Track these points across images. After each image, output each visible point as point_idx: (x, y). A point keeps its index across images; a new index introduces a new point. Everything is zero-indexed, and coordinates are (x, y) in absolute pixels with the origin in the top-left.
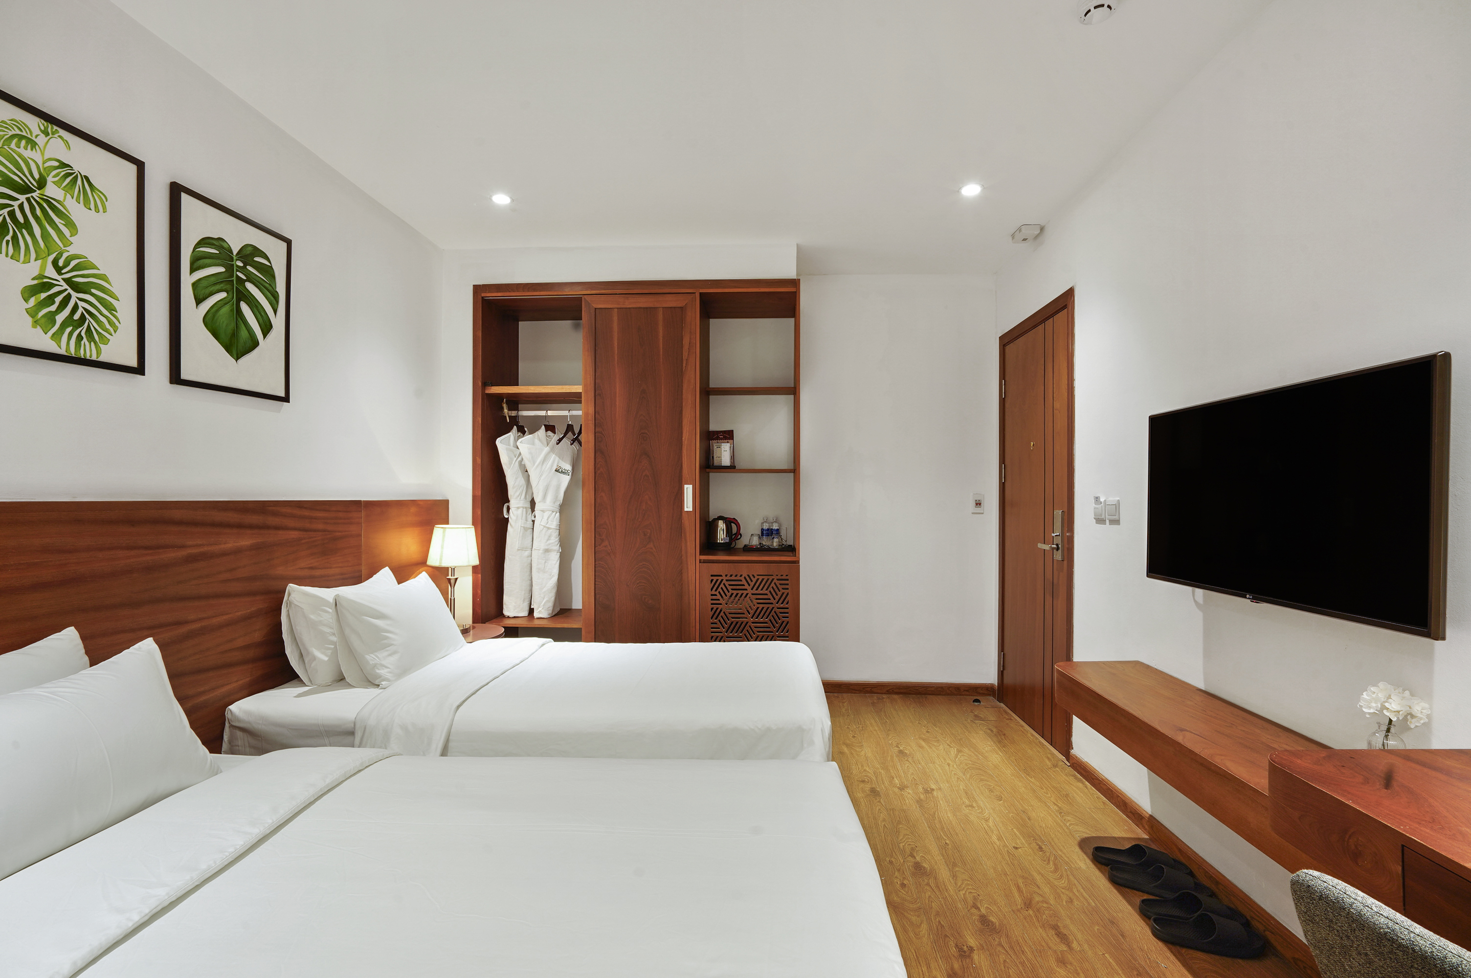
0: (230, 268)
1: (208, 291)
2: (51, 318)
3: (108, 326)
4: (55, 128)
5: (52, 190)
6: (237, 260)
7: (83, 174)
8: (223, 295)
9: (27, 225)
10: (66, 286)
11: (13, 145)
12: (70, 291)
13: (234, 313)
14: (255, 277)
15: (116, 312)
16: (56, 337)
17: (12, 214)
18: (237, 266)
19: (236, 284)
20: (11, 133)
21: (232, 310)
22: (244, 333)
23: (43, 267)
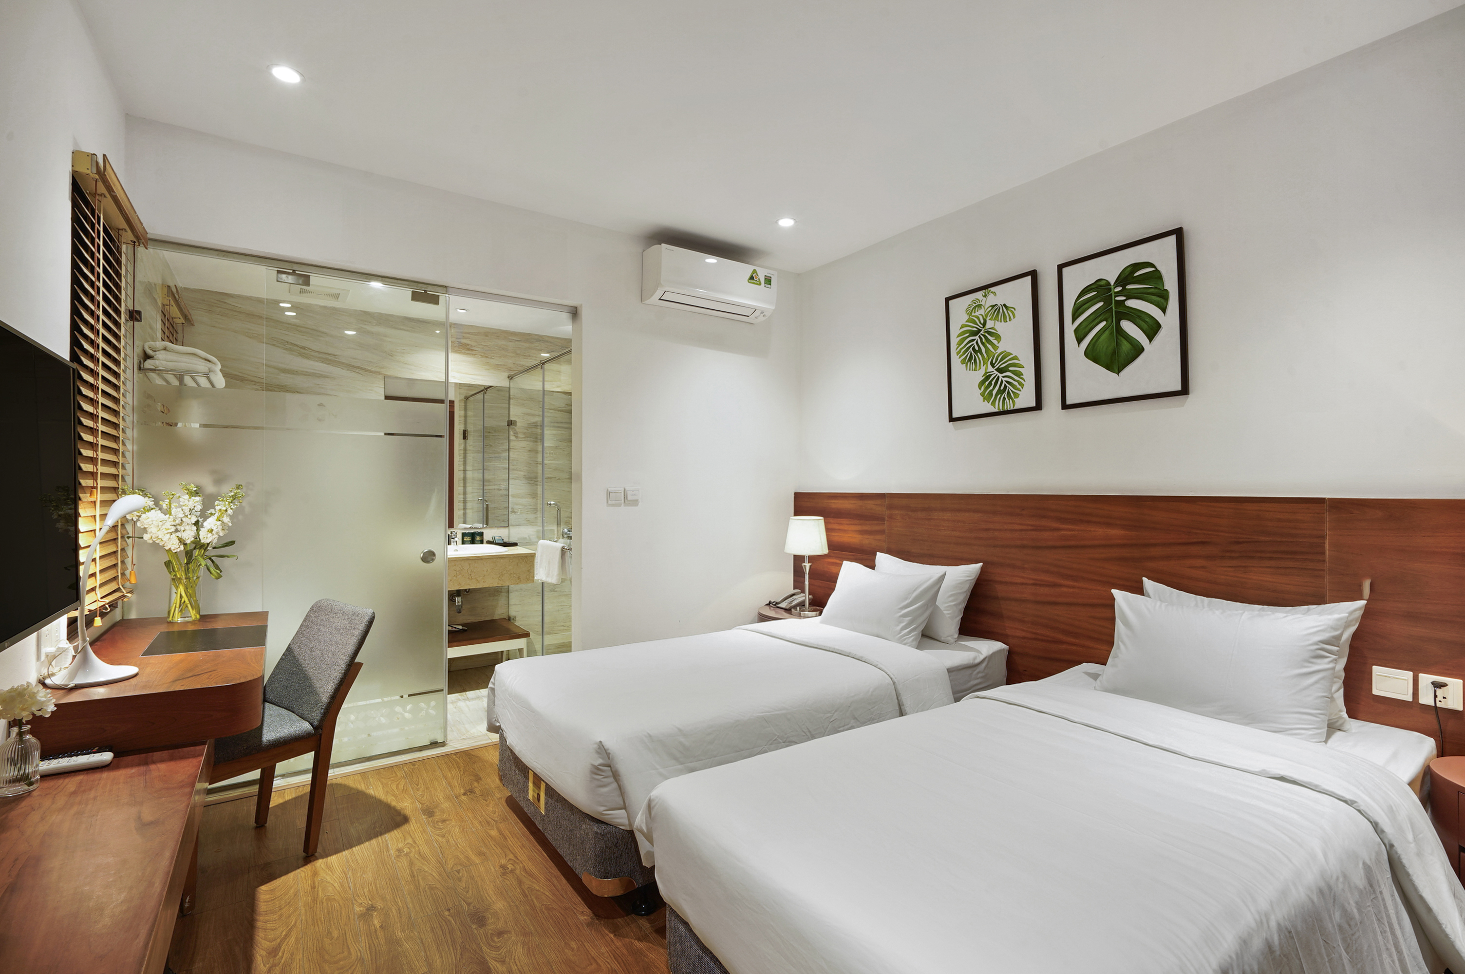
0: (1108, 300)
1: (1087, 329)
2: (991, 393)
3: (1018, 386)
4: (989, 289)
5: (990, 324)
6: (1114, 288)
7: (1002, 304)
8: (1103, 324)
9: (980, 350)
10: (997, 373)
11: (973, 314)
12: (999, 374)
13: (1114, 334)
14: (1135, 291)
15: (1023, 375)
16: (993, 404)
17: (974, 349)
18: (1116, 293)
19: (1115, 308)
20: (972, 308)
21: (1112, 333)
22: (1126, 346)
23: (986, 369)
